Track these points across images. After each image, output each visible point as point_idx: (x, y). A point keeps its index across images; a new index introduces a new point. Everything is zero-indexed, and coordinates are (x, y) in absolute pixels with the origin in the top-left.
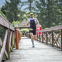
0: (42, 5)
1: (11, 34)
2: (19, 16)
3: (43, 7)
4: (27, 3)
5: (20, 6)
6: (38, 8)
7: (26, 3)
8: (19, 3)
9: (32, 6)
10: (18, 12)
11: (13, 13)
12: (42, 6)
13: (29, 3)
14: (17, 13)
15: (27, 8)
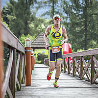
0: (74, 9)
1: (19, 59)
2: (33, 26)
3: (75, 12)
4: (47, 5)
5: (35, 9)
6: (66, 12)
7: (45, 3)
8: (33, 3)
9: (56, 10)
10: (30, 19)
11: (21, 21)
12: (73, 11)
13: (51, 4)
14: (29, 22)
15: (47, 13)
